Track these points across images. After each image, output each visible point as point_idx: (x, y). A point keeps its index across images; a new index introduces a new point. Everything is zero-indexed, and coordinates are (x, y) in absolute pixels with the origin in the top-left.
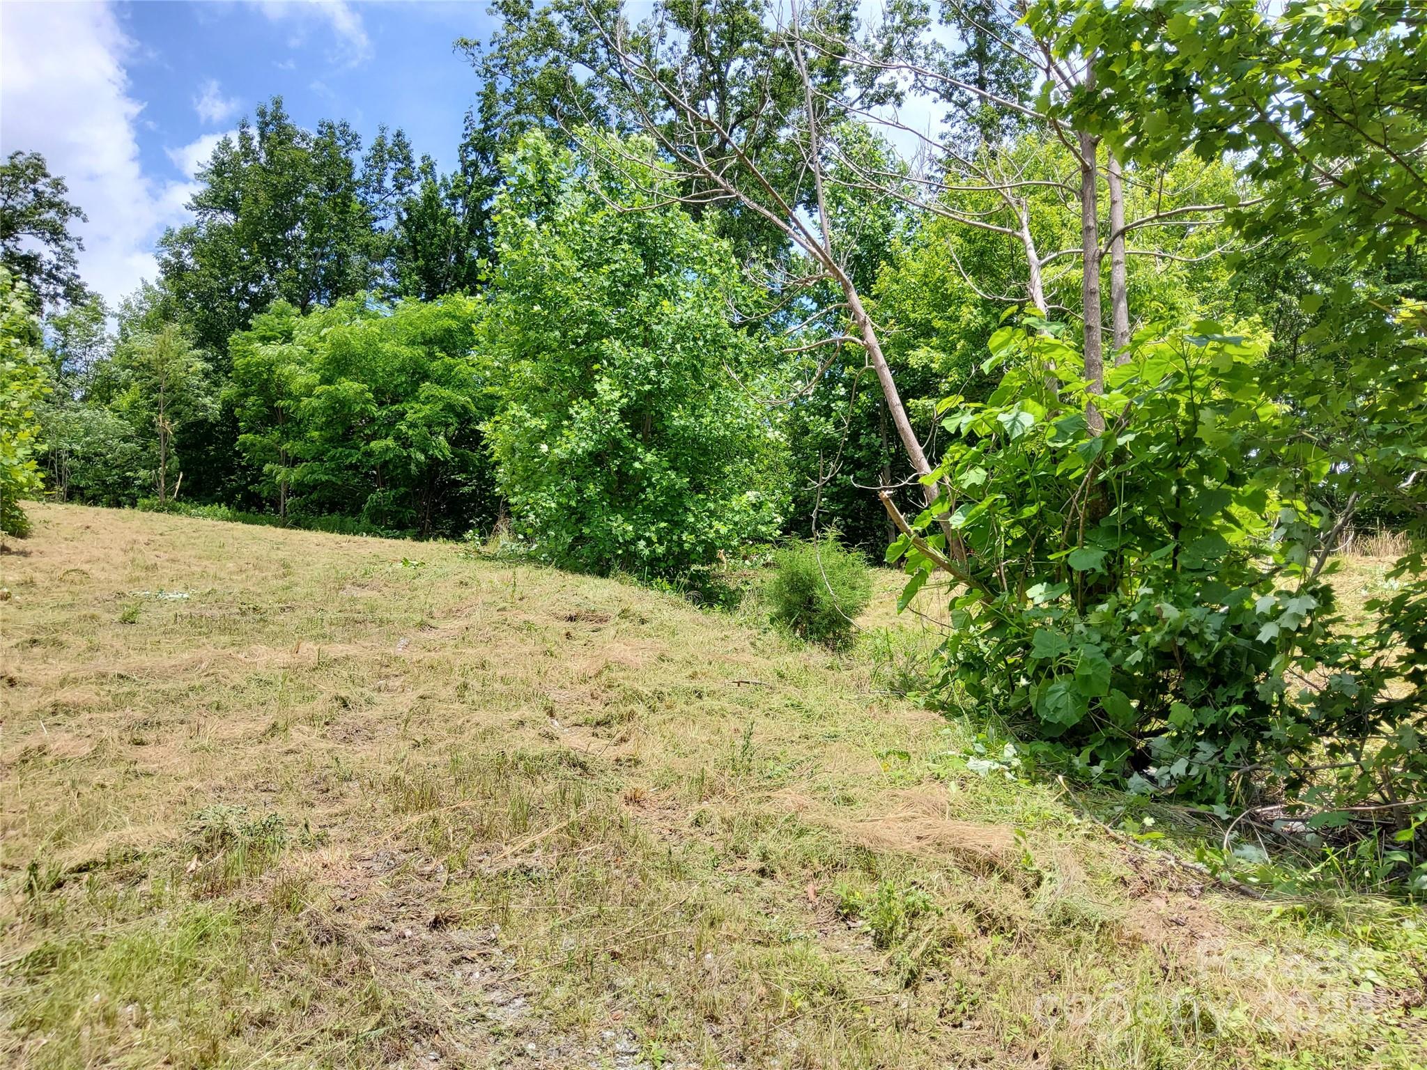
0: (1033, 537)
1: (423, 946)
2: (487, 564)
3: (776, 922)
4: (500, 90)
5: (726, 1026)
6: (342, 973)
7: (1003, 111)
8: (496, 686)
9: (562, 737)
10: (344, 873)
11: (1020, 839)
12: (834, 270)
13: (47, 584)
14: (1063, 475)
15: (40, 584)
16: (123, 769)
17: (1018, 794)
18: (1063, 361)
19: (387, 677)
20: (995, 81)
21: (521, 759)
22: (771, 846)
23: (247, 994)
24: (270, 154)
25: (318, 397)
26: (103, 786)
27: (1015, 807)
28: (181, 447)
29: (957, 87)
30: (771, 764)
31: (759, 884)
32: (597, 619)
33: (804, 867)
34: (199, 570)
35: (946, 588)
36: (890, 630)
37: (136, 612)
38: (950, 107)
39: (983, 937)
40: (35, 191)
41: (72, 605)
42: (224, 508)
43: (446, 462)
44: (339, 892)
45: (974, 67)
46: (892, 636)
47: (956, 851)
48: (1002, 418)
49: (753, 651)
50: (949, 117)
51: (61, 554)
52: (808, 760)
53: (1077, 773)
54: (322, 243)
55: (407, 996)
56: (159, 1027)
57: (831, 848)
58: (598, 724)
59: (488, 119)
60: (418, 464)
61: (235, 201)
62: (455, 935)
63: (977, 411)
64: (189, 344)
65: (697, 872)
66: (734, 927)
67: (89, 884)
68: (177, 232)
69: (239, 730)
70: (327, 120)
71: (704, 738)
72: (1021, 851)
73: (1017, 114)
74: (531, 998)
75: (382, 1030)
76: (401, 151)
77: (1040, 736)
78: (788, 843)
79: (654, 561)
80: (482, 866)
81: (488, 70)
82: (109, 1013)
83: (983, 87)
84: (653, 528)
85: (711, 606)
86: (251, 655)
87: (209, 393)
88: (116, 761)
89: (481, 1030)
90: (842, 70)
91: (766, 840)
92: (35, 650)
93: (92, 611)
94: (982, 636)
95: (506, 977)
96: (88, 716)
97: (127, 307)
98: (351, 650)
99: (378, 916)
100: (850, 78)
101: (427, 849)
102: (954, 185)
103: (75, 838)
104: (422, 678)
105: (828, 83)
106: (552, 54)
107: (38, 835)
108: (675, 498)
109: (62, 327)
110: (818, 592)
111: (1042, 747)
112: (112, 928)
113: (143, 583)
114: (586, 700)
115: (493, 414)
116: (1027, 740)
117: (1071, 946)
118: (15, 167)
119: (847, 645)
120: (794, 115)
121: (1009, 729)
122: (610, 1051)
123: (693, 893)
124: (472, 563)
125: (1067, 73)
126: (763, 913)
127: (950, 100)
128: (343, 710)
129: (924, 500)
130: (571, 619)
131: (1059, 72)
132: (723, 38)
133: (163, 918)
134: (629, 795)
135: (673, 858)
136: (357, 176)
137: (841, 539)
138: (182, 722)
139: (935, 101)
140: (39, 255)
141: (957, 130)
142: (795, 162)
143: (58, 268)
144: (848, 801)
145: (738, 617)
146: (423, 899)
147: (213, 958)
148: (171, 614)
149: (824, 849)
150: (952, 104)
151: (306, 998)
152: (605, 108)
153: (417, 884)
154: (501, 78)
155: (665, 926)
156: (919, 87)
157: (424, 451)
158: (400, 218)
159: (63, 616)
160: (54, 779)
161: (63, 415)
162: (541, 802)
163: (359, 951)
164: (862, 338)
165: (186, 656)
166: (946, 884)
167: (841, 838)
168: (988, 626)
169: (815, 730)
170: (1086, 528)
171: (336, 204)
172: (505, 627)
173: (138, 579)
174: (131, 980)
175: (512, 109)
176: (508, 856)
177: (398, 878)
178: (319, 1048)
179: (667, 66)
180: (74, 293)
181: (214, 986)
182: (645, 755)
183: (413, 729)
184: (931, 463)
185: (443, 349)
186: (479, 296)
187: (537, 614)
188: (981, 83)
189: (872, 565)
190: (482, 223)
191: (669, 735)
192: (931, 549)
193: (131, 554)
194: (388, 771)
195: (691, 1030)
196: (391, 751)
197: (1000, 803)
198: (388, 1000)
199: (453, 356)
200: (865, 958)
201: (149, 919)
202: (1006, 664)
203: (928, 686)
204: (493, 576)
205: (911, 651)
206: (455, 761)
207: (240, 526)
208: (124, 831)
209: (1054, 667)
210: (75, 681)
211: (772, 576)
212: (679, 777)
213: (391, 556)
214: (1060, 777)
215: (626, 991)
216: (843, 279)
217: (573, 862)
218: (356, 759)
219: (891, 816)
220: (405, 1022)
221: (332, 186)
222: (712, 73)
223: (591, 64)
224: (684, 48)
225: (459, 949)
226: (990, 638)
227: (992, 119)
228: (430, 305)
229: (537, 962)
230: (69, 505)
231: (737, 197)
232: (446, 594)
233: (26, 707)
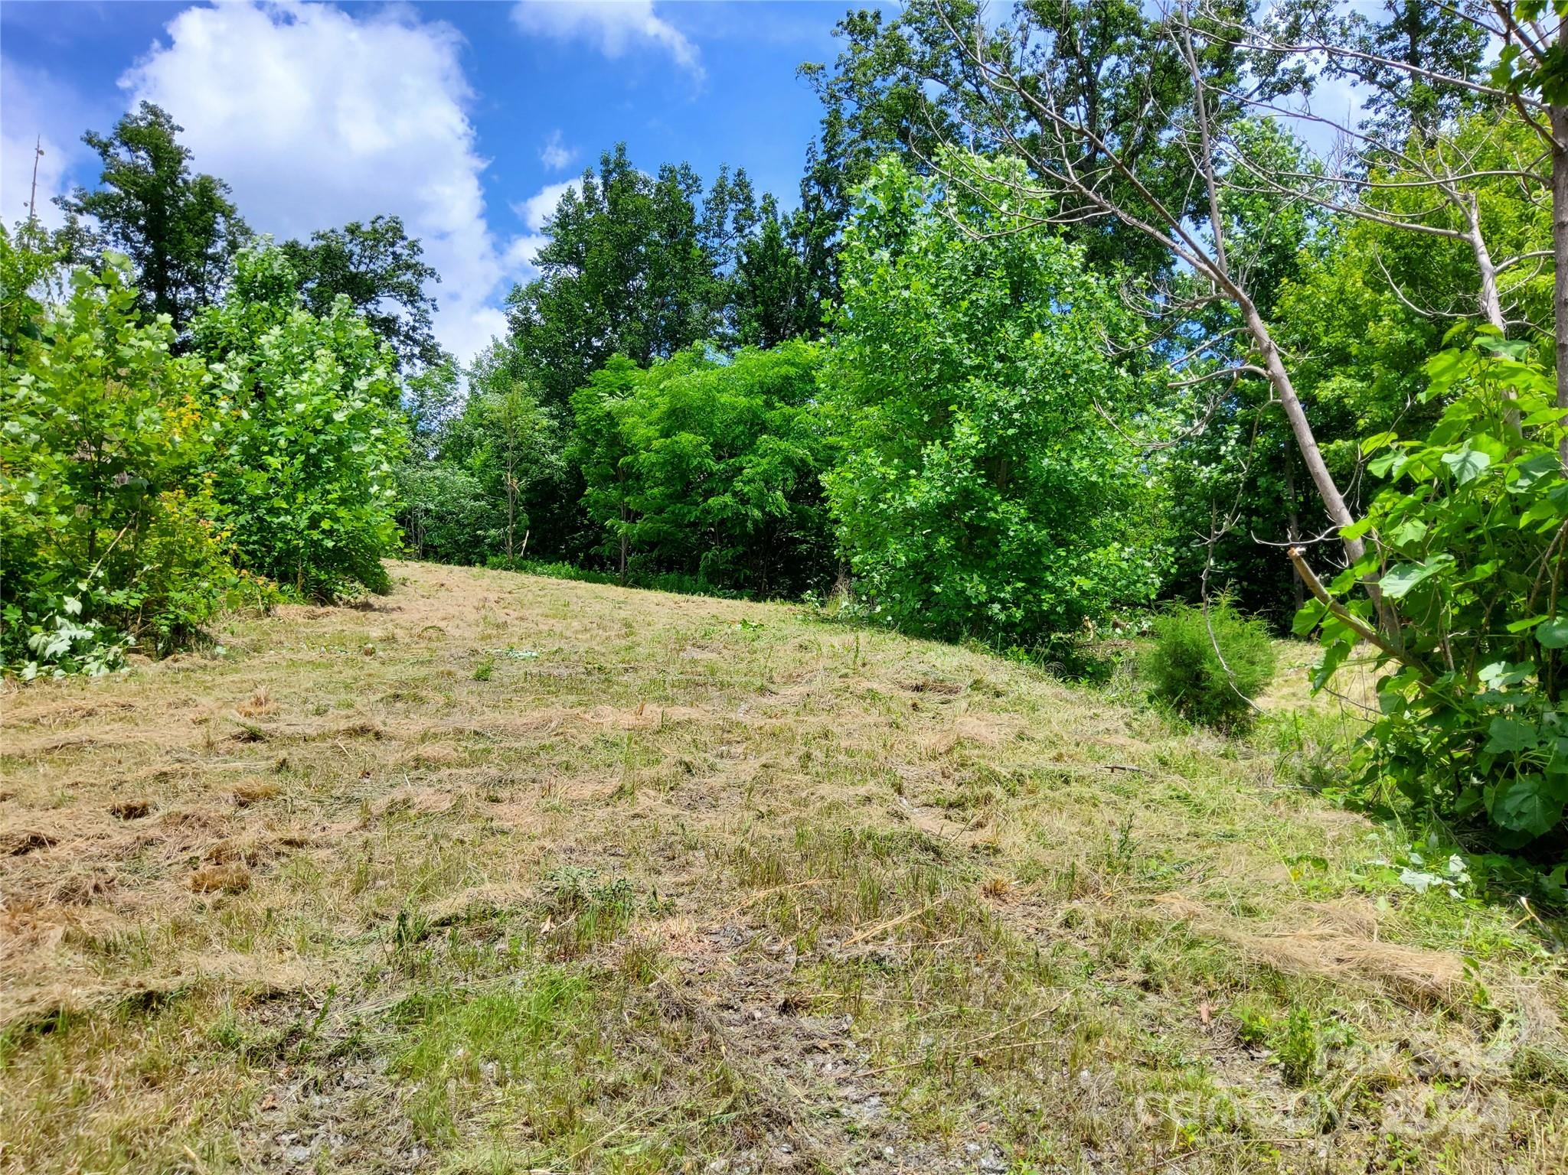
0: (1488, 604)
1: (773, 1030)
2: (827, 627)
3: (1163, 1043)
4: (846, 116)
5: (1106, 1155)
6: (692, 1050)
7: (1441, 89)
8: (840, 758)
9: (912, 817)
10: (692, 945)
11: (1471, 970)
12: (1231, 290)
13: (407, 640)
14: (1529, 527)
15: (401, 641)
16: (480, 825)
17: (1467, 916)
18: (1527, 388)
19: (729, 743)
20: (1433, 54)
21: (869, 838)
22: (1156, 956)
23: (600, 1062)
24: (614, 203)
25: (657, 452)
26: (462, 842)
27: (1464, 932)
28: (530, 505)
29: (1382, 66)
30: (1154, 863)
31: (1141, 998)
32: (946, 689)
33: (1196, 983)
34: (546, 628)
35: (1373, 665)
36: (1298, 714)
37: (489, 670)
38: (1374, 90)
39: (1422, 1084)
40: (394, 253)
41: (430, 662)
42: (568, 566)
43: (783, 519)
44: (688, 965)
45: (1405, 39)
46: (1301, 721)
47: (1388, 979)
48: (1447, 458)
49: (1127, 732)
50: (1372, 101)
51: (419, 611)
52: (1200, 861)
53: (1545, 895)
54: (662, 293)
55: (758, 1081)
56: (518, 1088)
57: (1230, 964)
58: (951, 805)
59: (832, 149)
60: (755, 522)
61: (578, 253)
62: (806, 1022)
63: (1412, 451)
64: (535, 401)
65: (1070, 978)
66: (1113, 1043)
67: (452, 938)
68: (524, 288)
69: (587, 792)
70: (669, 163)
71: (1073, 829)
72: (1473, 985)
73: (1462, 91)
74: (888, 1098)
75: (733, 1115)
76: (742, 190)
77: (1497, 850)
78: (1176, 955)
79: (1009, 626)
80: (831, 950)
81: (832, 96)
82: (472, 1067)
83: (1416, 63)
84: (1008, 588)
85: (1076, 679)
86: (597, 715)
87: (554, 450)
88: (474, 817)
89: (834, 1127)
90: (1237, 58)
91: (1150, 949)
92: (398, 705)
93: (448, 667)
94: (1421, 724)
95: (860, 1073)
96: (448, 772)
97: (478, 365)
98: (694, 713)
99: (727, 994)
100: (1248, 66)
101: (774, 927)
102: (1379, 182)
103: (437, 891)
104: (764, 745)
105: (1220, 75)
106: (901, 71)
107: (405, 886)
108: (1033, 553)
109: (419, 387)
110: (1207, 666)
111: (1497, 862)
112: (473, 984)
113: (494, 640)
114: (938, 778)
115: (833, 466)
116: (1480, 851)
117: (1540, 1105)
118: (375, 231)
119: (1244, 731)
120: (1178, 114)
121: (1454, 838)
122: (975, 1165)
123: (1065, 1001)
124: (811, 627)
125: (1533, 37)
126: (1148, 1031)
127: (1372, 81)
128: (687, 776)
129: (1343, 559)
130: (918, 689)
131: (1522, 36)
132: (1093, 35)
133: (520, 978)
134: (988, 886)
135: (1041, 960)
136: (698, 220)
137: (1236, 604)
138: (534, 781)
139: (1354, 84)
140: (398, 317)
141: (1382, 116)
142: (1178, 168)
143: (414, 329)
144: (1249, 911)
145: (1109, 694)
146: (772, 980)
147: (568, 1023)
148: (522, 672)
149: (1220, 965)
150: (1376, 86)
151: (658, 1072)
152: (958, 126)
153: (765, 963)
154: (846, 102)
155: (1035, 1035)
156: (1333, 69)
157: (762, 508)
158: (740, 262)
159: (423, 671)
160: (418, 832)
161: (418, 474)
162: (892, 886)
163: (709, 1029)
164: (1266, 367)
165: (536, 714)
166: (1373, 1017)
167: (1240, 953)
168: (1426, 712)
169: (1206, 826)
170: (1559, 595)
171: (676, 251)
172: (848, 695)
173: (490, 637)
174: (491, 1038)
175: (856, 135)
176: (858, 941)
177: (745, 955)
178: (672, 1126)
179: (1028, 72)
180: (429, 353)
181: (568, 1051)
182: (1005, 843)
183: (757, 799)
184: (1354, 515)
185: (782, 399)
186: (823, 340)
187: (881, 682)
188: (1414, 58)
189: (1276, 637)
190: (823, 262)
191: (1032, 823)
192: (1353, 618)
193: (483, 612)
194: (733, 842)
195: (1066, 1154)
196: (736, 821)
197: (1443, 926)
198: (740, 1083)
199: (792, 405)
200: (1272, 1094)
201: (506, 978)
202: (1452, 758)
203: (1348, 782)
204: (835, 640)
205: (1326, 738)
206: (800, 836)
207: (583, 584)
208: (483, 888)
209: (1516, 765)
210: (435, 735)
211: (1151, 647)
212: (1046, 871)
213: (730, 617)
214: (1523, 900)
215: (991, 1102)
216: (1241, 300)
217: (928, 955)
218: (701, 826)
219: (1303, 932)
220: (757, 1109)
221: (672, 233)
222: (1081, 75)
223: (943, 79)
224: (1049, 52)
225: (809, 1037)
226: (1431, 726)
227: (1426, 100)
228: (768, 352)
229: (893, 1060)
230: (425, 564)
231: (1113, 213)
232: (785, 658)
233: (392, 760)
